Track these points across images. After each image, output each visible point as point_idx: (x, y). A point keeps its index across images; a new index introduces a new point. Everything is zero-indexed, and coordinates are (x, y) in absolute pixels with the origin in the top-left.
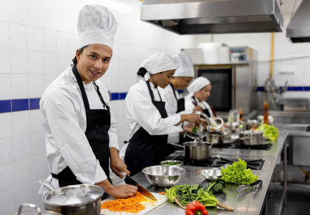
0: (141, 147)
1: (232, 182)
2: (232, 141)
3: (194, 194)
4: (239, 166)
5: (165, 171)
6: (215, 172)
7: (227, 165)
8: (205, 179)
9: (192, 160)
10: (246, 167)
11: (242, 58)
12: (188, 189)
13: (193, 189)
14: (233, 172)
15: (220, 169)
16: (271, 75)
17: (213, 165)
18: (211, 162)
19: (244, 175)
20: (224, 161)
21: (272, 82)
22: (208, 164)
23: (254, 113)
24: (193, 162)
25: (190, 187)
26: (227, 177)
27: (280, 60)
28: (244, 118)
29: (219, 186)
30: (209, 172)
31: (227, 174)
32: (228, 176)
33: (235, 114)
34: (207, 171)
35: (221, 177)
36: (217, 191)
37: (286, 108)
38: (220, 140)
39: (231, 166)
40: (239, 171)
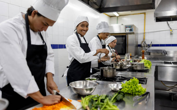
0: (75, 69)
1: (129, 93)
2: (127, 67)
3: (101, 103)
4: (134, 82)
5: (85, 84)
6: (117, 85)
7: (125, 81)
8: (111, 90)
9: (105, 77)
10: (138, 83)
11: (131, 30)
12: (98, 98)
13: (102, 98)
14: (130, 86)
15: (121, 84)
16: (144, 39)
17: (116, 81)
18: (116, 79)
19: (137, 88)
20: (123, 78)
21: (145, 42)
22: (114, 80)
23: (136, 56)
24: (105, 78)
25: (100, 96)
26: (125, 89)
27: (148, 33)
28: (132, 58)
29: (120, 97)
30: (114, 85)
31: (126, 87)
32: (127, 89)
33: (128, 56)
34: (112, 85)
35: (122, 89)
36: (119, 100)
37: (151, 54)
38: (121, 67)
39: (128, 82)
40: (134, 85)
